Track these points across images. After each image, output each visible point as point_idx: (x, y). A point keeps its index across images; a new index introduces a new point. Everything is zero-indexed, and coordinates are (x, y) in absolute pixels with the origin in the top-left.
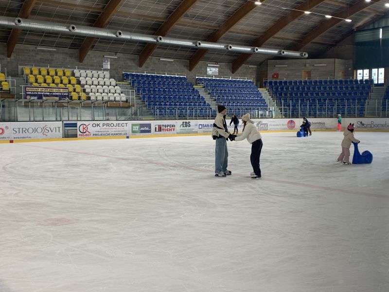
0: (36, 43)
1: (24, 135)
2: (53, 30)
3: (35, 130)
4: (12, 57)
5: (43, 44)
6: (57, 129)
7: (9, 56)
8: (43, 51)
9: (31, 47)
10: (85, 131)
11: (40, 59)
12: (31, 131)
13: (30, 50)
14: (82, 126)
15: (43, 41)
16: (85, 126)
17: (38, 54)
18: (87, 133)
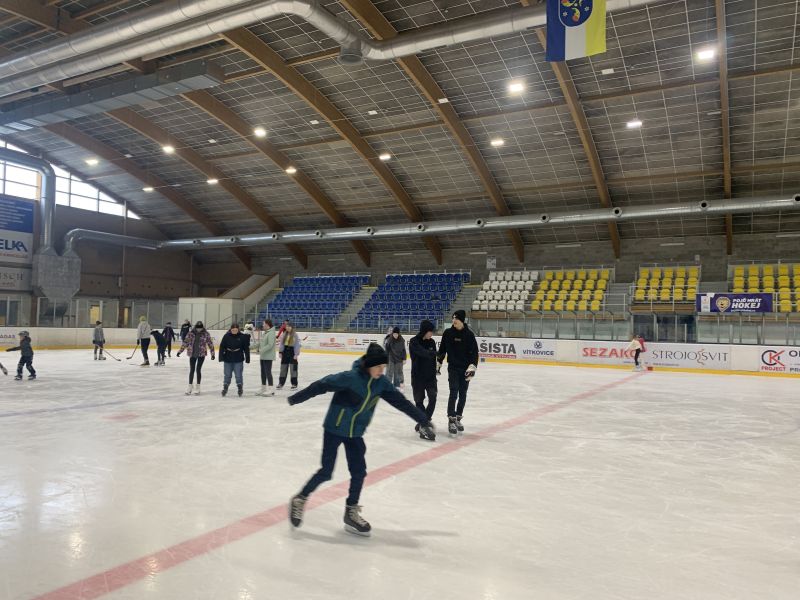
0: (773, 230)
1: (669, 361)
2: (764, 208)
3: (686, 355)
4: (735, 254)
5: (784, 228)
6: (722, 356)
7: (729, 253)
8: (787, 239)
9: (766, 236)
10: (773, 362)
11: (782, 252)
12: (678, 355)
13: (763, 241)
14: (768, 354)
15: (783, 226)
16: (773, 354)
17: (777, 245)
18: (778, 365)
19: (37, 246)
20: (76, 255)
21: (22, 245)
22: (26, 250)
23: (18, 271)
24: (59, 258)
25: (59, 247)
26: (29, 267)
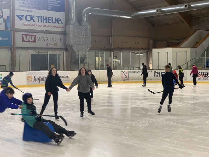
19: (68, 20)
20: (88, 25)
21: (60, 20)
22: (62, 23)
23: (58, 36)
24: (80, 27)
25: (79, 20)
26: (64, 33)
